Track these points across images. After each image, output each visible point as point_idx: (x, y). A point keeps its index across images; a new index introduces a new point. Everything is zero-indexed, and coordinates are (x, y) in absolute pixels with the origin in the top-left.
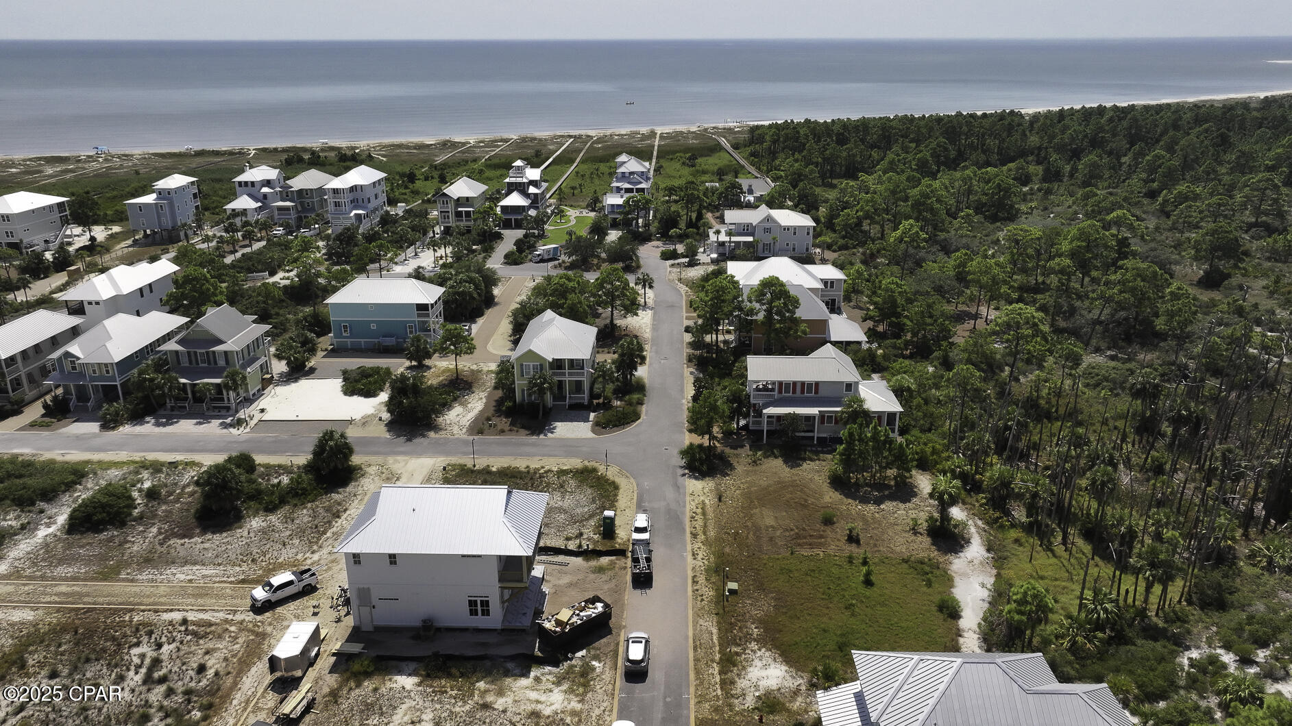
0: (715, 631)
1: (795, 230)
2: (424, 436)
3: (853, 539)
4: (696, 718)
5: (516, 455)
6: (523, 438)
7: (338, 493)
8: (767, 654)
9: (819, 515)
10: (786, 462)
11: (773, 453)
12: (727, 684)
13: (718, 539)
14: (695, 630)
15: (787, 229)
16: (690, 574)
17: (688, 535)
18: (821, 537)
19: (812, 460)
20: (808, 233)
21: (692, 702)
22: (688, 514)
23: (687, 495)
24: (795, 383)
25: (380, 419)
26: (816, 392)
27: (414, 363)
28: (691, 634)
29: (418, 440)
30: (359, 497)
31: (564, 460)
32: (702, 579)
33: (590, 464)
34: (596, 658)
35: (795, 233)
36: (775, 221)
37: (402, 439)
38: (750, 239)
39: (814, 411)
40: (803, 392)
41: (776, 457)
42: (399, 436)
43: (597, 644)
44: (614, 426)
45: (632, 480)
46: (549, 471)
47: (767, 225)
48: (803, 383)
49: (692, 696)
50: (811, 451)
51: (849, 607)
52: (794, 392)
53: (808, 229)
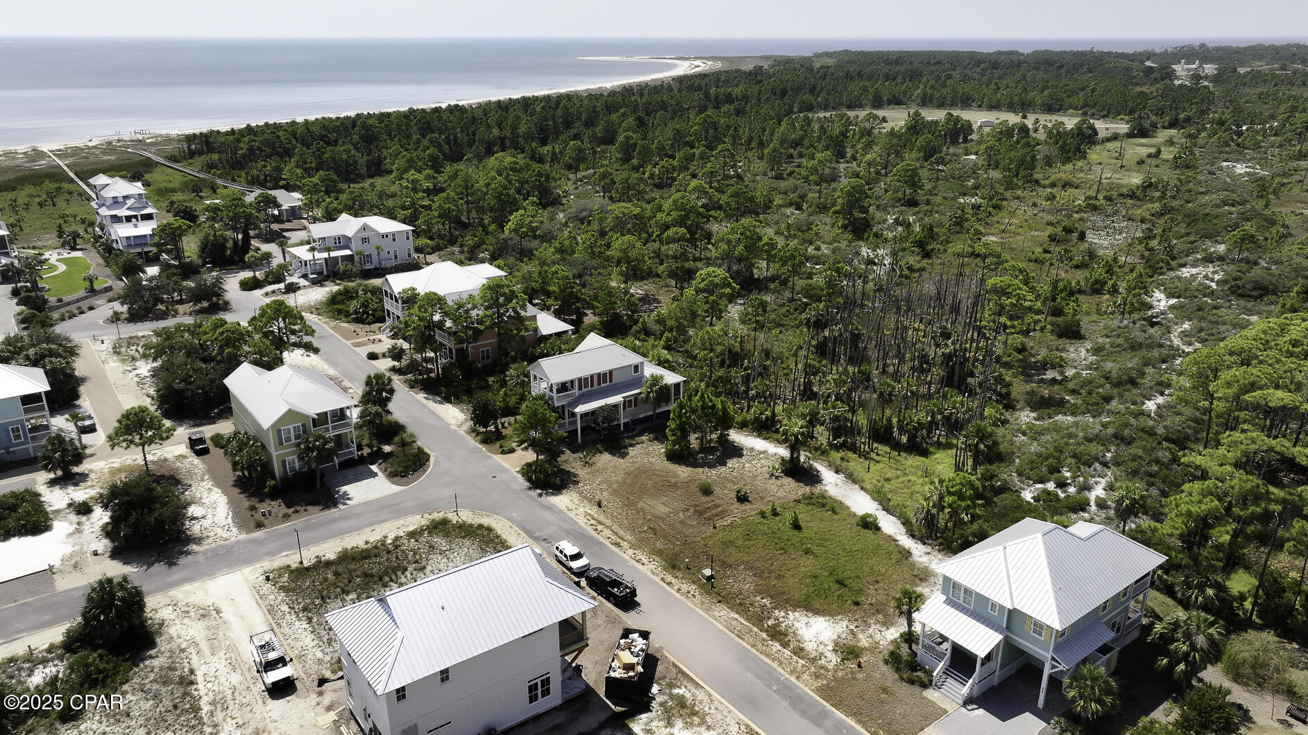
0: (736, 616)
1: (394, 236)
2: (188, 553)
3: (742, 499)
4: (813, 691)
5: (341, 533)
6: (316, 516)
7: (151, 657)
8: (797, 614)
9: (694, 488)
10: (613, 453)
11: (598, 449)
12: (799, 652)
13: (641, 540)
14: (721, 622)
15: (385, 236)
16: (658, 579)
17: (612, 547)
18: (716, 506)
19: (633, 445)
20: (408, 238)
21: (793, 679)
22: (590, 530)
23: (567, 512)
24: (592, 377)
25: (96, 554)
26: (611, 381)
27: (59, 473)
28: (722, 628)
29: (183, 561)
30: (191, 650)
31: (402, 521)
32: (669, 578)
33: (437, 516)
34: (671, 686)
35: (394, 240)
36: (372, 230)
37: (159, 568)
38: (348, 252)
39: (617, 399)
40: (599, 384)
41: (601, 452)
42: (150, 564)
43: (657, 675)
44: (415, 471)
45: (495, 516)
46: (397, 538)
47: (365, 235)
48: (599, 375)
49: (787, 676)
50: (627, 438)
51: (807, 552)
52: (592, 386)
53: (407, 233)
